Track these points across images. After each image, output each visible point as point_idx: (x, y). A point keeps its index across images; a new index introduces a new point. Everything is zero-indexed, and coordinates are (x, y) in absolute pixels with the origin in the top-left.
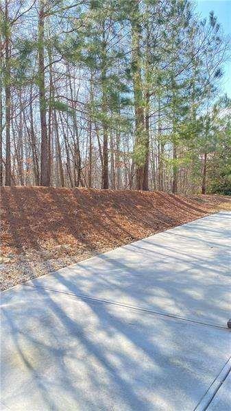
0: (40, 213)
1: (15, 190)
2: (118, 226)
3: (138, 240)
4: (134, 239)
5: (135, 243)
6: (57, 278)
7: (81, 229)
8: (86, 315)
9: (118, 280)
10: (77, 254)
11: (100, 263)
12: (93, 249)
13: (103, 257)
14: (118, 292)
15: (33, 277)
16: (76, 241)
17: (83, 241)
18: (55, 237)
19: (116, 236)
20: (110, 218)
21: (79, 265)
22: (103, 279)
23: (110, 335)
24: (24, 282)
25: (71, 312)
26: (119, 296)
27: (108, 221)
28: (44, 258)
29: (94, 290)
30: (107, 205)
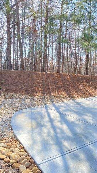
0: (54, 83)
1: (47, 74)
2: (86, 90)
3: (93, 96)
4: (91, 96)
5: (91, 98)
6: (54, 105)
7: (69, 90)
8: (57, 117)
9: (75, 109)
10: (64, 99)
11: (72, 103)
12: (71, 98)
13: (74, 101)
14: (73, 112)
15: (46, 104)
16: (65, 94)
17: (68, 94)
18: (58, 92)
19: (84, 94)
20: (83, 87)
21: (64, 102)
22: (70, 108)
23: (61, 124)
24: (42, 105)
25: (52, 116)
26: (72, 114)
27: (82, 88)
28: (52, 98)
29: (64, 111)
30: (84, 82)
